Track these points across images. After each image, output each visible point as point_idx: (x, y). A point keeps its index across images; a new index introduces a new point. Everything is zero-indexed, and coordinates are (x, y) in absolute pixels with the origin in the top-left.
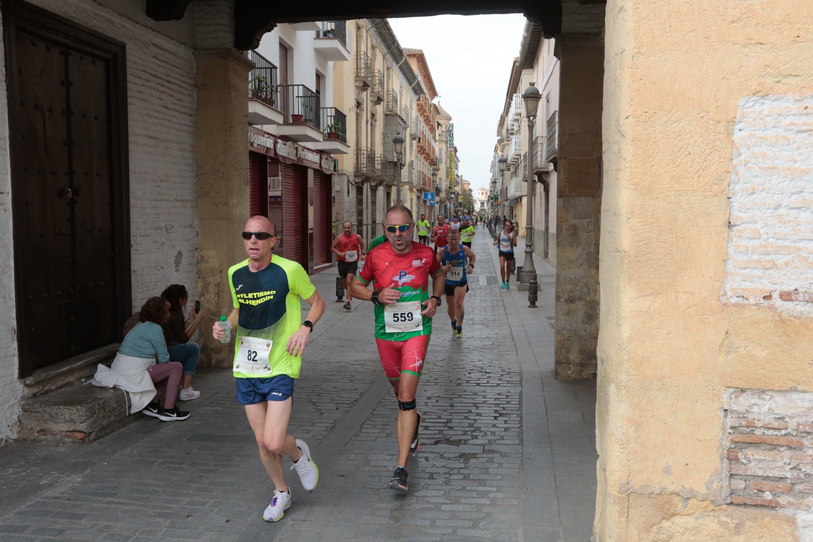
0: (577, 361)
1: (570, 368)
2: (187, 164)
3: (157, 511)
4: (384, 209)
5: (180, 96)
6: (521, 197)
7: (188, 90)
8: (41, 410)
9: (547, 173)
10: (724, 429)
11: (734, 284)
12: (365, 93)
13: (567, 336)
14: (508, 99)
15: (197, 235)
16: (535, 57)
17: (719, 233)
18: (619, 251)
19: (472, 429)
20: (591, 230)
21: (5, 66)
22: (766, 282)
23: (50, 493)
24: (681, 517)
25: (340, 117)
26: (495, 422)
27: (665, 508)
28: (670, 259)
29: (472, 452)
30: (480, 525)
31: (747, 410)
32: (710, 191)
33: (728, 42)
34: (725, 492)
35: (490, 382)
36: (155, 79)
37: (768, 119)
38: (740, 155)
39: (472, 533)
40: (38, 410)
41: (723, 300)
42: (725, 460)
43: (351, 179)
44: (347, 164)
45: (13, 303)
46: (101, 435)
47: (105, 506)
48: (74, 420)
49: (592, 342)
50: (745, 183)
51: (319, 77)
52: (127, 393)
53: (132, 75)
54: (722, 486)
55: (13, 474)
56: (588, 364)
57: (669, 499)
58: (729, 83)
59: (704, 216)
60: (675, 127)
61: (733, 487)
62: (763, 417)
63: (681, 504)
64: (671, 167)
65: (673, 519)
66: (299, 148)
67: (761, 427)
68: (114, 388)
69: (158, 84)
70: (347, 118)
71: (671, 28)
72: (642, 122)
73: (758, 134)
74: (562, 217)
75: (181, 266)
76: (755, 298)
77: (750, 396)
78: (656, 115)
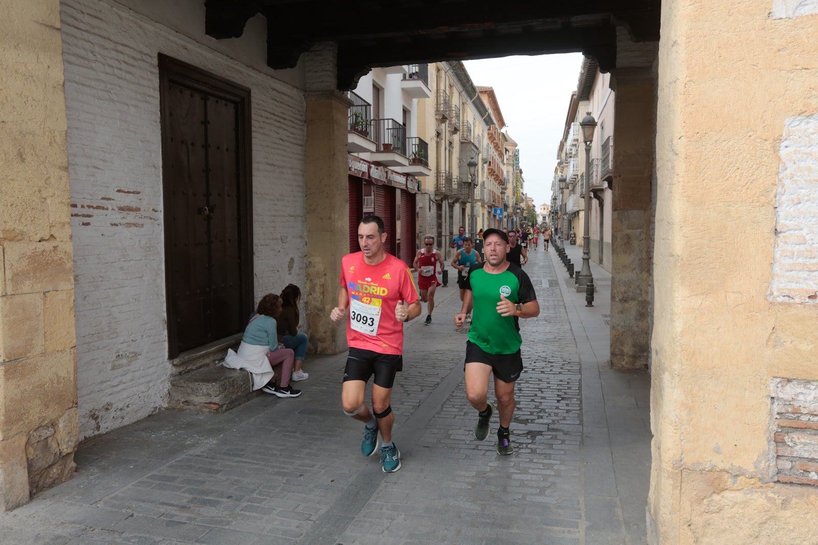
0: (631, 353)
1: (624, 359)
2: (299, 186)
3: (276, 470)
4: (460, 223)
5: (293, 130)
6: (578, 212)
7: (299, 125)
8: (186, 386)
9: (602, 190)
10: (771, 413)
11: (780, 285)
12: (443, 125)
13: (621, 331)
14: (567, 128)
15: (306, 244)
16: (591, 90)
17: (765, 239)
18: (673, 256)
19: (538, 410)
20: (643, 239)
21: (161, 111)
22: (811, 283)
23: (193, 451)
24: (730, 492)
25: (423, 145)
26: (558, 404)
27: (715, 484)
28: (720, 263)
29: (538, 430)
30: (546, 493)
31: (793, 398)
32: (758, 202)
33: (775, 69)
34: (772, 471)
35: (553, 370)
36: (274, 118)
37: (813, 137)
38: (786, 169)
39: (539, 499)
40: (183, 385)
41: (770, 299)
42: (772, 442)
43: (432, 197)
44: (429, 184)
45: (164, 299)
46: (231, 407)
47: (235, 464)
48: (210, 394)
49: (644, 337)
50: (791, 194)
51: (406, 112)
52: (251, 373)
53: (255, 114)
54: (769, 466)
55: (165, 435)
56: (640, 356)
57: (718, 476)
58: (775, 105)
59: (752, 224)
60: (724, 146)
61: (779, 467)
62: (809, 405)
63: (730, 480)
64: (721, 180)
65: (723, 493)
66: (389, 172)
67: (806, 413)
68: (241, 369)
69: (276, 120)
70: (429, 146)
71: (721, 58)
72: (694, 141)
73: (804, 150)
74: (616, 228)
75: (293, 269)
76: (801, 297)
77: (796, 385)
78: (707, 135)
